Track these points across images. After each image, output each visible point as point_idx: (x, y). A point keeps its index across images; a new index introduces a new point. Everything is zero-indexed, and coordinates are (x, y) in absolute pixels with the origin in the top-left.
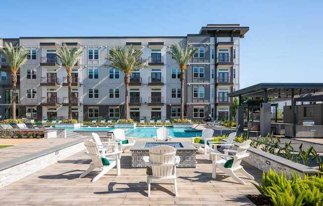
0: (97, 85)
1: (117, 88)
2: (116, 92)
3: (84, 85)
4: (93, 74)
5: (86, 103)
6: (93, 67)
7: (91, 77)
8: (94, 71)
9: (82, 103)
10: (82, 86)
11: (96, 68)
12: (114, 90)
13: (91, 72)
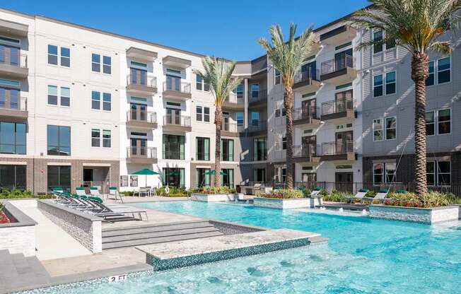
0: (390, 108)
1: (445, 108)
2: (441, 119)
3: (364, 112)
4: (384, 85)
5: (370, 153)
6: (382, 69)
7: (378, 92)
8: (384, 76)
9: (360, 152)
10: (360, 117)
11: (390, 70)
12: (436, 115)
13: (378, 82)
